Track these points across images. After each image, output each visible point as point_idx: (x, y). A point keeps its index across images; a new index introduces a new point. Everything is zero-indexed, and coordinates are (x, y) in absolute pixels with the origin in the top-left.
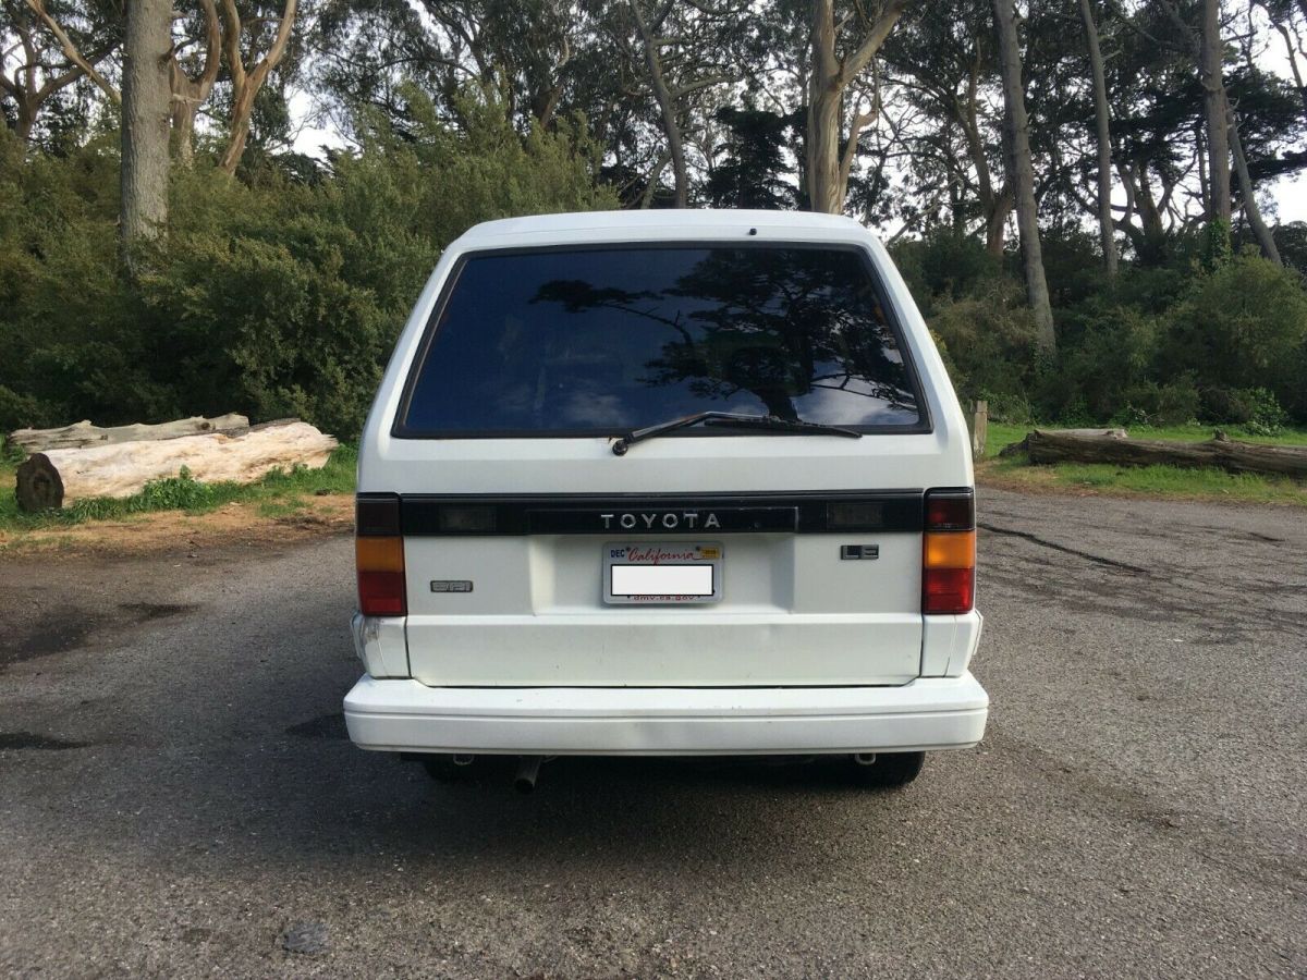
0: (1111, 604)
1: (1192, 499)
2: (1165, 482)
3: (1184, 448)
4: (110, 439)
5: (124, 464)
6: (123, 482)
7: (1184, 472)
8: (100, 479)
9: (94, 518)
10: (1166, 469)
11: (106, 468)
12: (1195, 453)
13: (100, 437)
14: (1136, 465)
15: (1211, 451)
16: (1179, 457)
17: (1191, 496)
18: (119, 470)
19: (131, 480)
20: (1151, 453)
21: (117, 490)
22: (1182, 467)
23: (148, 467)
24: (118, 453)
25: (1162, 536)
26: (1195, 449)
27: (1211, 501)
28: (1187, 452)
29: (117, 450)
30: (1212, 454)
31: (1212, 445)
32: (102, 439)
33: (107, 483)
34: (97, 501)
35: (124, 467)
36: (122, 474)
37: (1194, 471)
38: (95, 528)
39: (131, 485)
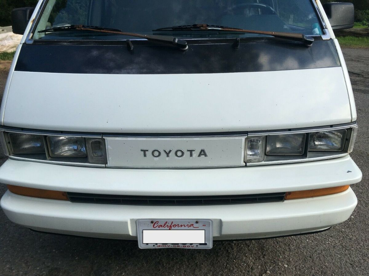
0: (358, 88)
1: (360, 48)
2: (351, 42)
3: (358, 30)
4: (5, 31)
5: (10, 40)
6: (10, 47)
7: (357, 38)
8: (2, 46)
9: (2, 60)
10: (352, 38)
11: (3, 42)
12: (361, 32)
13: (1, 30)
14: (342, 36)
15: (367, 31)
16: (355, 33)
17: (360, 47)
18: (8, 43)
19: (13, 46)
20: (347, 32)
21: (8, 49)
22: (357, 37)
23: (18, 41)
24: (7, 36)
25: (358, 61)
26: (361, 31)
27: (367, 48)
28: (358, 32)
29: (6, 35)
30: (367, 32)
31: (366, 29)
32: (2, 31)
33: (5, 47)
34: (2, 53)
35: (10, 41)
36: (9, 44)
37: (360, 38)
38: (3, 63)
39: (13, 47)
